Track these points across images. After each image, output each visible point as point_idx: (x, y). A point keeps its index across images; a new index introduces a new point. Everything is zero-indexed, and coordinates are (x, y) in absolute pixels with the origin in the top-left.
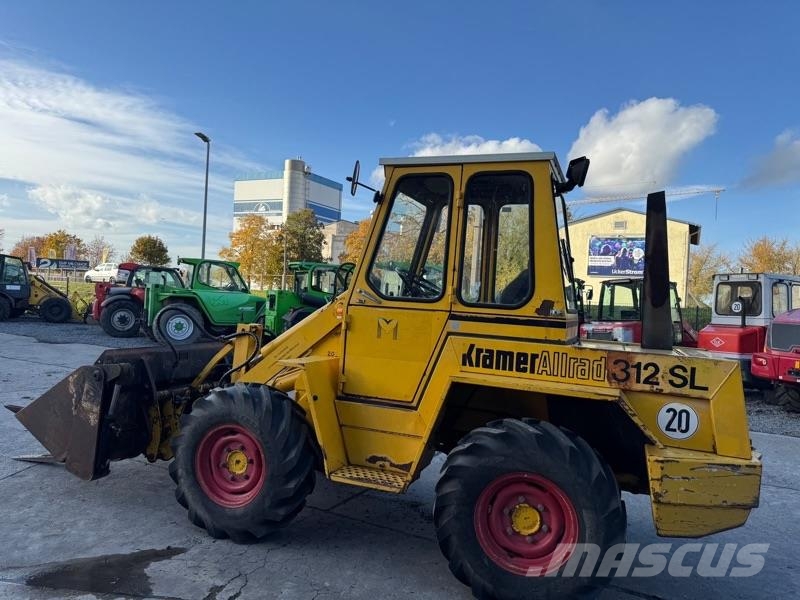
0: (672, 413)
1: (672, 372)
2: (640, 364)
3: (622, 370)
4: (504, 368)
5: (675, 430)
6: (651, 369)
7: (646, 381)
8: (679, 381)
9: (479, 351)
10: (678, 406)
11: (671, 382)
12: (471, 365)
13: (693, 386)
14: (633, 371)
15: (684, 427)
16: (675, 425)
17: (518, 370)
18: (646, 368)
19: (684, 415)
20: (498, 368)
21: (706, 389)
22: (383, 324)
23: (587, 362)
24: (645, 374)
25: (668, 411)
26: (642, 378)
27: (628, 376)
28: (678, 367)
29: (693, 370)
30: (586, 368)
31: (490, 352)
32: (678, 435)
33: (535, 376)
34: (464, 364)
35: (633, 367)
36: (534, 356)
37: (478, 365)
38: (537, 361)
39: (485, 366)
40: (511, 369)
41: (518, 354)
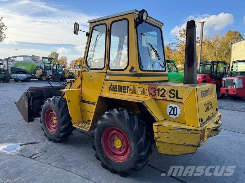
0: (171, 108)
1: (170, 92)
2: (159, 89)
3: (153, 91)
4: (120, 92)
5: (172, 115)
6: (163, 91)
7: (161, 96)
8: (172, 96)
9: (113, 86)
10: (173, 105)
11: (170, 96)
12: (111, 91)
13: (177, 98)
14: (157, 92)
15: (175, 114)
16: (172, 113)
17: (124, 92)
18: (161, 91)
19: (175, 109)
20: (118, 92)
21: (182, 99)
22: (90, 77)
23: (143, 89)
24: (161, 93)
25: (170, 107)
26: (160, 95)
27: (155, 93)
28: (172, 90)
29: (177, 91)
30: (143, 91)
31: (116, 86)
32: (173, 116)
33: (128, 94)
34: (110, 90)
35: (157, 90)
36: (128, 87)
37: (113, 91)
38: (129, 89)
39: (115, 91)
40: (122, 92)
41: (124, 86)
